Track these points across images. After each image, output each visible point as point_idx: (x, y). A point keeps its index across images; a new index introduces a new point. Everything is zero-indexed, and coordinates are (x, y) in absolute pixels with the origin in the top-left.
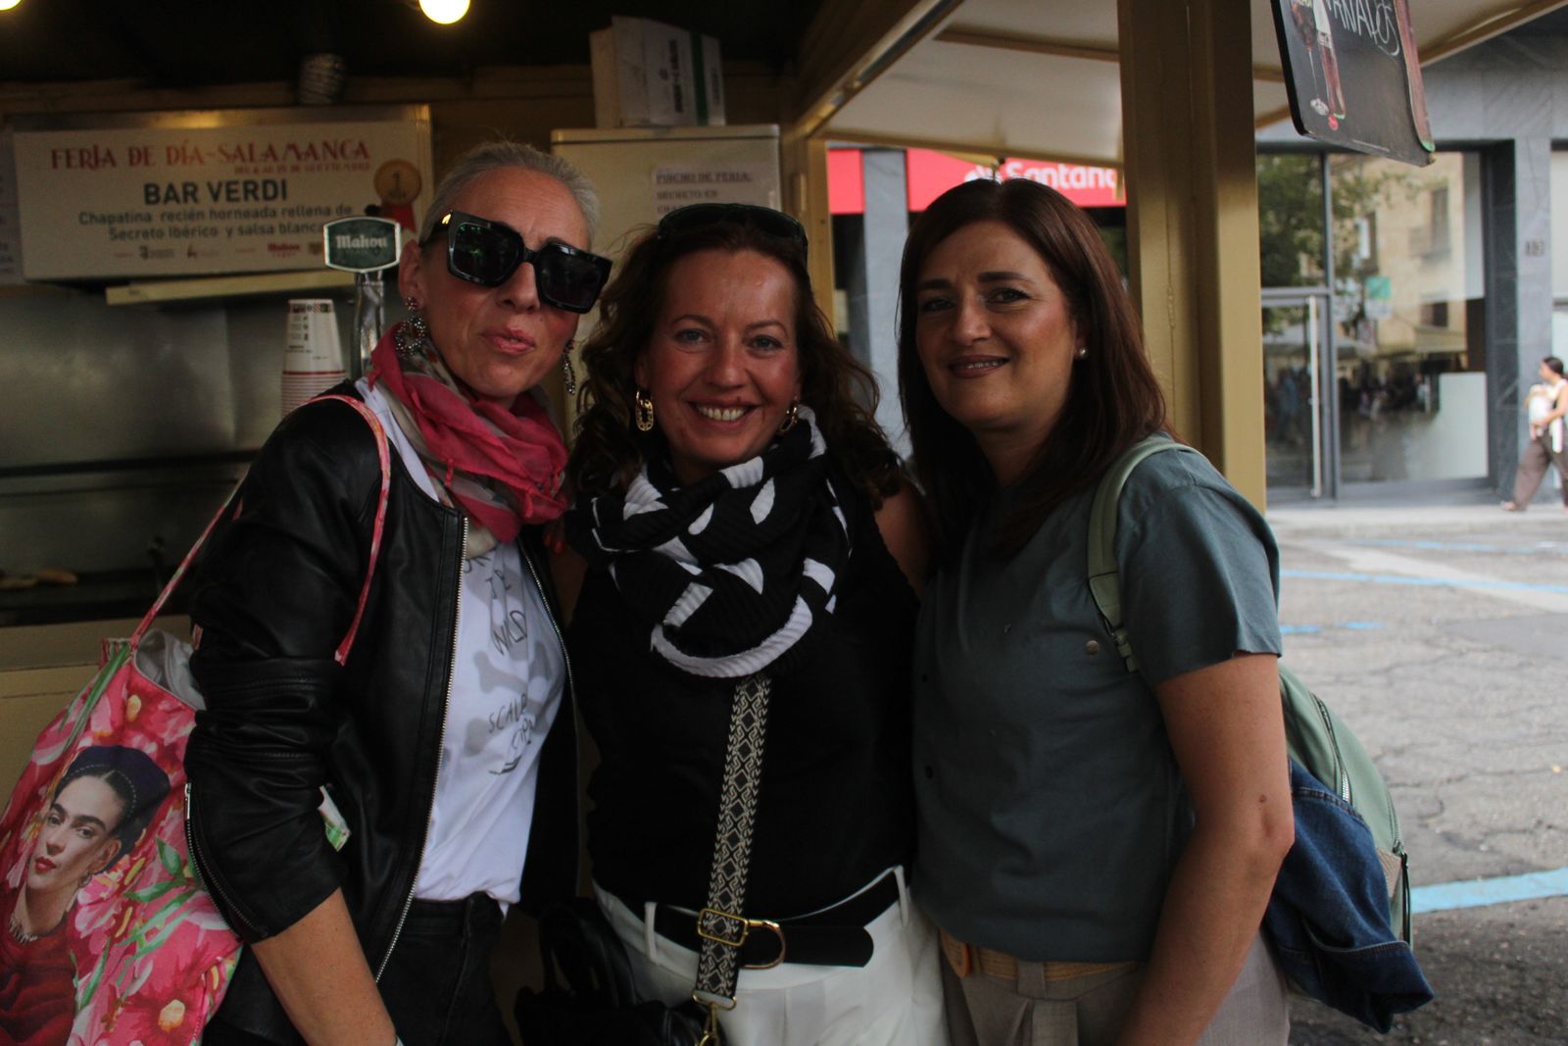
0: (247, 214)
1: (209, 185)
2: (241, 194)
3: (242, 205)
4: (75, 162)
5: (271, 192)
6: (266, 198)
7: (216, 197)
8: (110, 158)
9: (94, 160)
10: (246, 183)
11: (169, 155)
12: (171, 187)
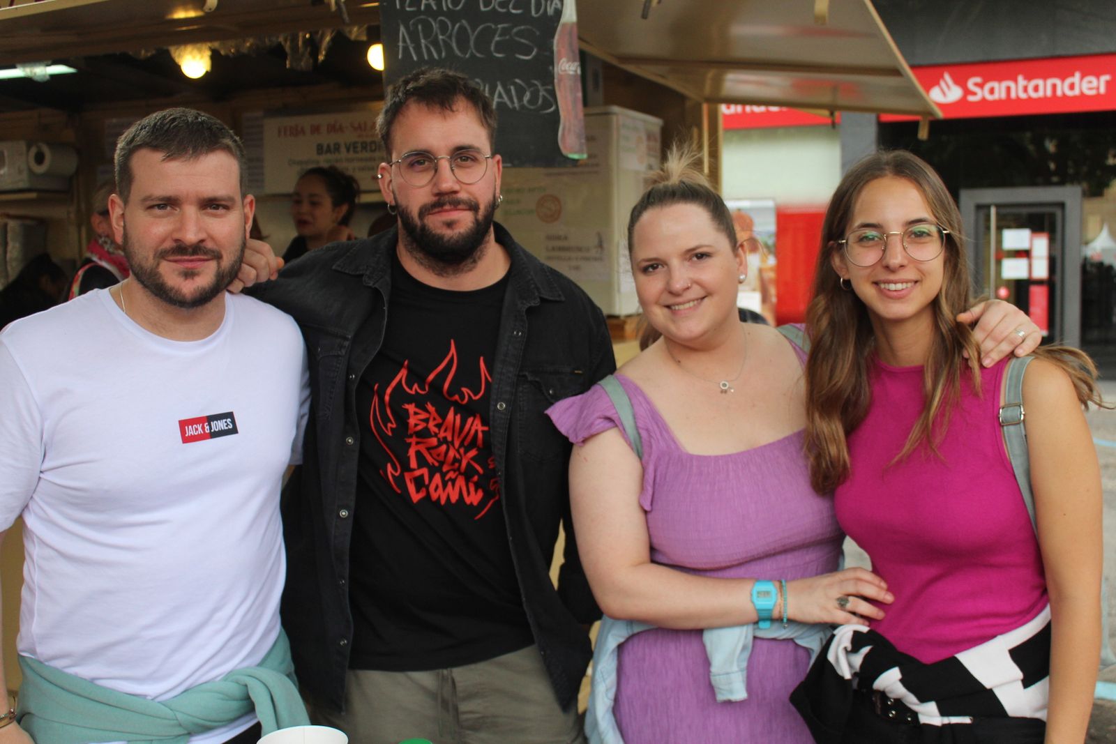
0: (361, 160)
1: (345, 144)
2: (359, 149)
3: (360, 155)
4: (288, 133)
5: (374, 148)
6: (372, 151)
7: (348, 150)
8: (303, 131)
9: (296, 132)
10: (362, 143)
11: (328, 128)
12: (328, 146)
